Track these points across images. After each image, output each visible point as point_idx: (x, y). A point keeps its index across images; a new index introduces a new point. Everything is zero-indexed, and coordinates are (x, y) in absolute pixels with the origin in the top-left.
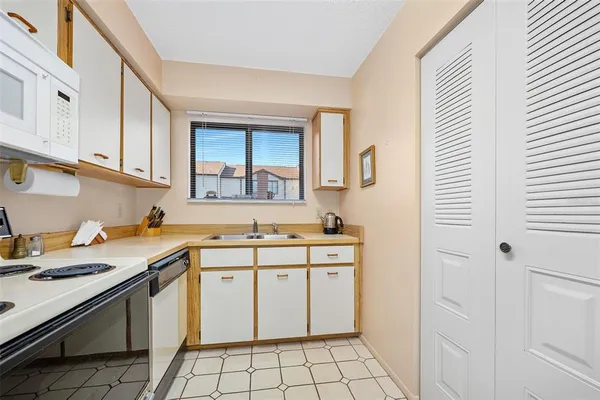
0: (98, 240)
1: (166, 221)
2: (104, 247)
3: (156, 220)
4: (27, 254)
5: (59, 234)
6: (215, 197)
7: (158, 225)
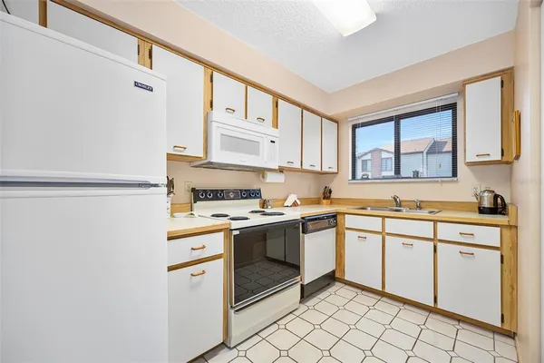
0: (295, 204)
1: (333, 196)
2: (298, 208)
3: (327, 194)
4: (267, 208)
5: (276, 200)
6: (368, 179)
7: (328, 198)
